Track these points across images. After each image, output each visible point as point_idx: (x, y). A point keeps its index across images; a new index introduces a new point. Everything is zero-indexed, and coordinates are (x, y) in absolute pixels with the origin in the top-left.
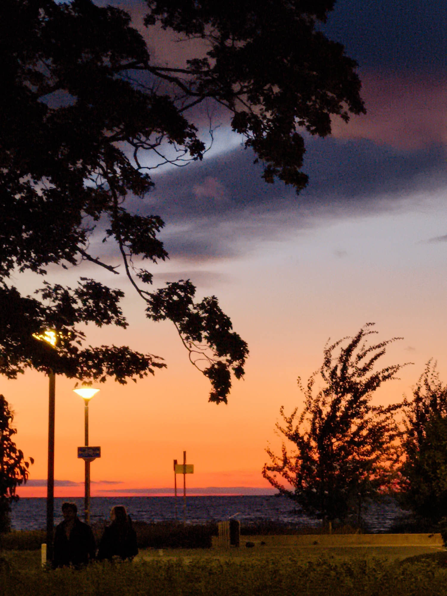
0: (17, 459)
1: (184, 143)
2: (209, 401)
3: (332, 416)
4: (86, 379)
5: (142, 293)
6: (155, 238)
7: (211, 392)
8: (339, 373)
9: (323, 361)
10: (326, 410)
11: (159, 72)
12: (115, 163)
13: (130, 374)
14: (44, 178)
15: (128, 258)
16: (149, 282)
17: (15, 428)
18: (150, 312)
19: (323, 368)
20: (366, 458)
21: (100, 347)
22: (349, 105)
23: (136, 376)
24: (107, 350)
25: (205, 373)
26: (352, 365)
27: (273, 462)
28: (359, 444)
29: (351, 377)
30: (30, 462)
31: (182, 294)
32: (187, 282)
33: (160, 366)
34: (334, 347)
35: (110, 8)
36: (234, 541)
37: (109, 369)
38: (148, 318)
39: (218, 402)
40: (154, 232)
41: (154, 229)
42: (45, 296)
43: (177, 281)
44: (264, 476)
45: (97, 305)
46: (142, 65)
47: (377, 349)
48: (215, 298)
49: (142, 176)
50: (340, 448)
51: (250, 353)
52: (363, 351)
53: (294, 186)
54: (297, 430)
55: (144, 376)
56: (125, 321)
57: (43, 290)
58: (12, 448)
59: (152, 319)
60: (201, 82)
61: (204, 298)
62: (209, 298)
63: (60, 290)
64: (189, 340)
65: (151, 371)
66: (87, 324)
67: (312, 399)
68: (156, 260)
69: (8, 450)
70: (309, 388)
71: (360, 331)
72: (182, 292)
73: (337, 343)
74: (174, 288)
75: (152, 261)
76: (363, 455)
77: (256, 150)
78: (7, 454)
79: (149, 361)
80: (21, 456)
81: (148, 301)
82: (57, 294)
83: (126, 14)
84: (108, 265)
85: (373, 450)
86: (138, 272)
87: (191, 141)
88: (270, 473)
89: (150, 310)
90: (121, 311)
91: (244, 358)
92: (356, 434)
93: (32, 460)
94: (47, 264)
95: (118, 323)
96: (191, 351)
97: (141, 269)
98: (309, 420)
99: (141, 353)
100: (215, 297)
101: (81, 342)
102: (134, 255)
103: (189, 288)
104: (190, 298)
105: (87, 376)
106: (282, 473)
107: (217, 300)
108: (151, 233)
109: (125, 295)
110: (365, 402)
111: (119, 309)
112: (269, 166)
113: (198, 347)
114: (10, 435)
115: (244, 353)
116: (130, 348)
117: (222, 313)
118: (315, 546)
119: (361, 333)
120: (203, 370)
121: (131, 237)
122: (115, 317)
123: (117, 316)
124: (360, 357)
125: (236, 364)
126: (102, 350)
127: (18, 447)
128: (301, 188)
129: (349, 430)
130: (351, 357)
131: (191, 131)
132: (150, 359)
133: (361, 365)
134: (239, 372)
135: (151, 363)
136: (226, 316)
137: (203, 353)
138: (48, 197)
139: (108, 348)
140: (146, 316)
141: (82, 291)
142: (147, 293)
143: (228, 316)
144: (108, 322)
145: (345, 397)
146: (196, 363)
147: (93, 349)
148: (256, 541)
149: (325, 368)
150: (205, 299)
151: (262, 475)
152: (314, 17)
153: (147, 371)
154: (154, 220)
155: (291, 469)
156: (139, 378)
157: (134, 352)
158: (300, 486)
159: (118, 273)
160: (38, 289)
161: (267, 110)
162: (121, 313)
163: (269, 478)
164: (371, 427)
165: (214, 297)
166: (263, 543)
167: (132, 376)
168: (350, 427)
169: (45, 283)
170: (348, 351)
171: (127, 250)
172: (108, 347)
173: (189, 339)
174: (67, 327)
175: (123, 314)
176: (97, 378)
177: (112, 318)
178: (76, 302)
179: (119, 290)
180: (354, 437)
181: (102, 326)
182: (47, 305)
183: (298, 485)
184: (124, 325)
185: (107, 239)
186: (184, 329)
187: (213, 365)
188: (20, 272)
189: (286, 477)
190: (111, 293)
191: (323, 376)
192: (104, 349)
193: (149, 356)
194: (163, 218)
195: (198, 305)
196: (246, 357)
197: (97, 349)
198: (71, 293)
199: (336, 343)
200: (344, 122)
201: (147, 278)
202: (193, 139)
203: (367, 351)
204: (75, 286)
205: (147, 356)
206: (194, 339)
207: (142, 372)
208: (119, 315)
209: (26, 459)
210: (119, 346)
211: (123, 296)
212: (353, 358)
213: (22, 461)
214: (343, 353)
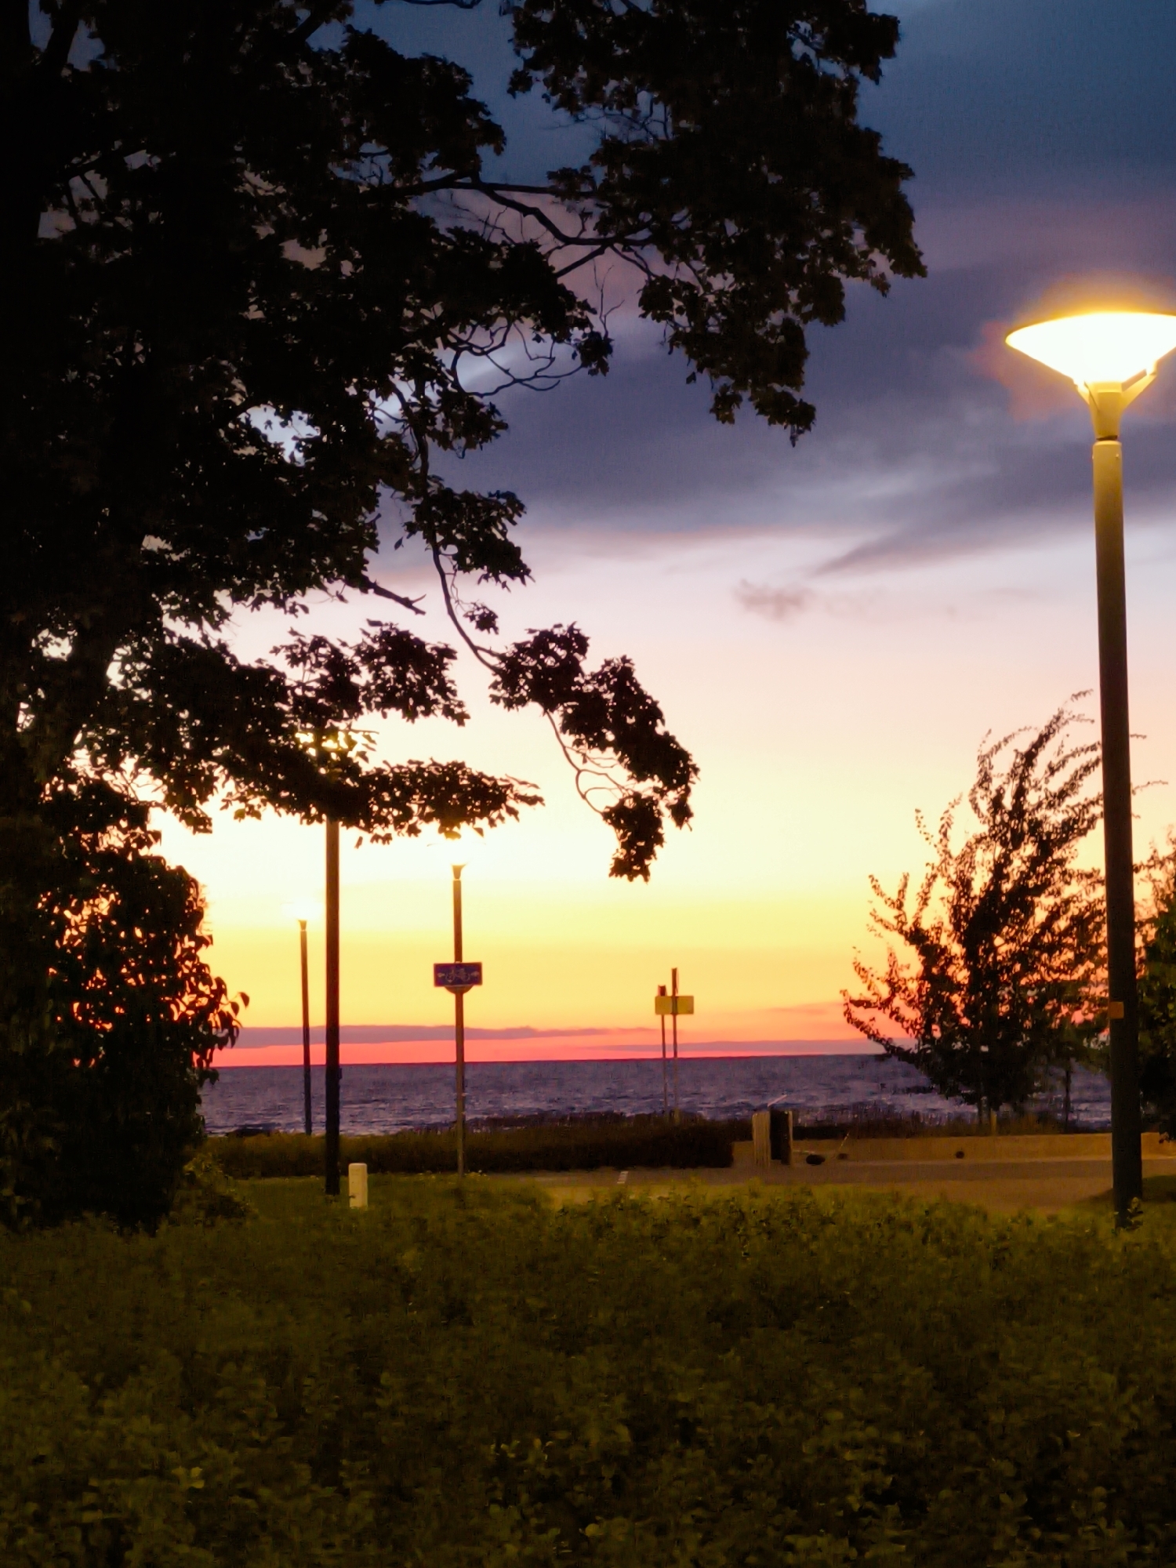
0: (212, 996)
1: (569, 340)
2: (611, 875)
3: (992, 893)
4: (379, 830)
5: (481, 653)
6: (506, 540)
7: (615, 856)
8: (1008, 802)
9: (975, 778)
10: (980, 880)
11: (499, 192)
12: (428, 384)
13: (469, 818)
14: (297, 414)
15: (448, 579)
16: (492, 630)
17: (209, 933)
18: (499, 690)
19: (974, 791)
20: (1063, 977)
21: (405, 764)
22: (890, 259)
23: (481, 823)
24: (421, 770)
25: (606, 816)
26: (1036, 785)
27: (869, 988)
28: (1051, 949)
29: (1033, 810)
30: (240, 1002)
31: (562, 653)
32: (571, 629)
33: (533, 801)
34: (998, 748)
35: (431, 60)
36: (779, 1151)
37: (424, 809)
38: (494, 703)
39: (632, 875)
40: (504, 526)
41: (504, 520)
42: (294, 660)
43: (549, 627)
44: (850, 1019)
45: (401, 677)
46: (468, 180)
47: (1089, 753)
48: (628, 661)
49: (483, 410)
50: (1015, 957)
51: (700, 774)
52: (1061, 757)
53: (785, 427)
54: (916, 923)
55: (498, 822)
56: (464, 709)
57: (290, 648)
58: (202, 974)
59: (502, 703)
60: (604, 213)
61: (606, 661)
62: (616, 662)
63: (324, 646)
64: (581, 747)
65: (512, 812)
66: (385, 715)
67: (950, 857)
68: (507, 584)
69: (192, 979)
70: (945, 834)
71: (1056, 713)
72: (562, 648)
73: (1006, 741)
74: (543, 641)
75: (499, 585)
76: (1058, 970)
77: (691, 355)
78: (191, 985)
79: (508, 792)
80: (221, 990)
81: (492, 668)
82: (317, 655)
83: (461, 71)
84: (403, 595)
85: (1079, 959)
86: (468, 608)
87: (585, 335)
88: (860, 1014)
89: (500, 686)
90: (453, 688)
91: (689, 784)
92: (1047, 926)
93: (246, 999)
94: (304, 594)
95: (448, 712)
96: (579, 772)
97: (475, 604)
98: (945, 901)
99: (489, 775)
100: (628, 658)
101: (367, 755)
102: (460, 573)
103: (576, 642)
104: (577, 662)
105: (380, 824)
106: (888, 1011)
107: (633, 664)
108: (497, 528)
109: (457, 655)
110: (1061, 862)
111: (449, 685)
112: (725, 388)
113: (597, 761)
114: (197, 947)
115: (689, 773)
116: (468, 765)
117: (641, 692)
118: (958, 1161)
119: (1058, 718)
120: (602, 809)
121: (459, 536)
122: (442, 701)
123: (446, 698)
124: (1052, 770)
125: (672, 796)
126: (410, 770)
127: (214, 974)
128: (800, 432)
129: (1031, 921)
130: (1036, 769)
131: (582, 314)
132: (510, 786)
133: (1056, 783)
134: (681, 813)
135: (512, 795)
136: (650, 698)
137: (606, 775)
138: (308, 453)
139: (423, 766)
140: (490, 699)
141: (370, 648)
142: (490, 652)
143: (655, 699)
144: (427, 713)
145: (1021, 851)
146: (588, 796)
147: (392, 770)
148: (827, 1149)
149: (980, 792)
150: (608, 663)
151: (845, 1019)
152: (856, 70)
153: (503, 812)
154: (503, 501)
155: (910, 1003)
156: (489, 827)
157: (476, 774)
158: (928, 1037)
159: (423, 613)
160: (278, 646)
161: (712, 273)
162: (454, 693)
163: (859, 1024)
164: (1076, 912)
165: (624, 660)
166: (843, 1157)
167: (474, 822)
168: (1033, 913)
169: (293, 633)
170: (1029, 758)
171: (448, 565)
172: (422, 763)
173: (582, 744)
174: (336, 724)
175: (458, 693)
176: (402, 827)
177: (436, 702)
178: (357, 672)
179: (446, 645)
180: (1043, 933)
181: (416, 720)
182: (299, 678)
183: (925, 1035)
184: (461, 719)
185: (405, 541)
186: (571, 724)
187: (622, 801)
188: (252, 610)
189: (897, 1019)
190: (429, 651)
191: (976, 808)
192: (414, 767)
193: (506, 781)
194: (521, 497)
195: (594, 676)
196: (693, 783)
197: (400, 767)
198: (348, 653)
199: (1002, 739)
200: (879, 294)
201: (487, 621)
202: (587, 330)
203: (1068, 757)
204: (355, 638)
205: (501, 780)
206: (591, 745)
207: (494, 815)
208: (451, 696)
209: (232, 994)
210: (444, 761)
211: (454, 658)
212: (1038, 772)
213: (223, 999)
214: (1018, 760)
